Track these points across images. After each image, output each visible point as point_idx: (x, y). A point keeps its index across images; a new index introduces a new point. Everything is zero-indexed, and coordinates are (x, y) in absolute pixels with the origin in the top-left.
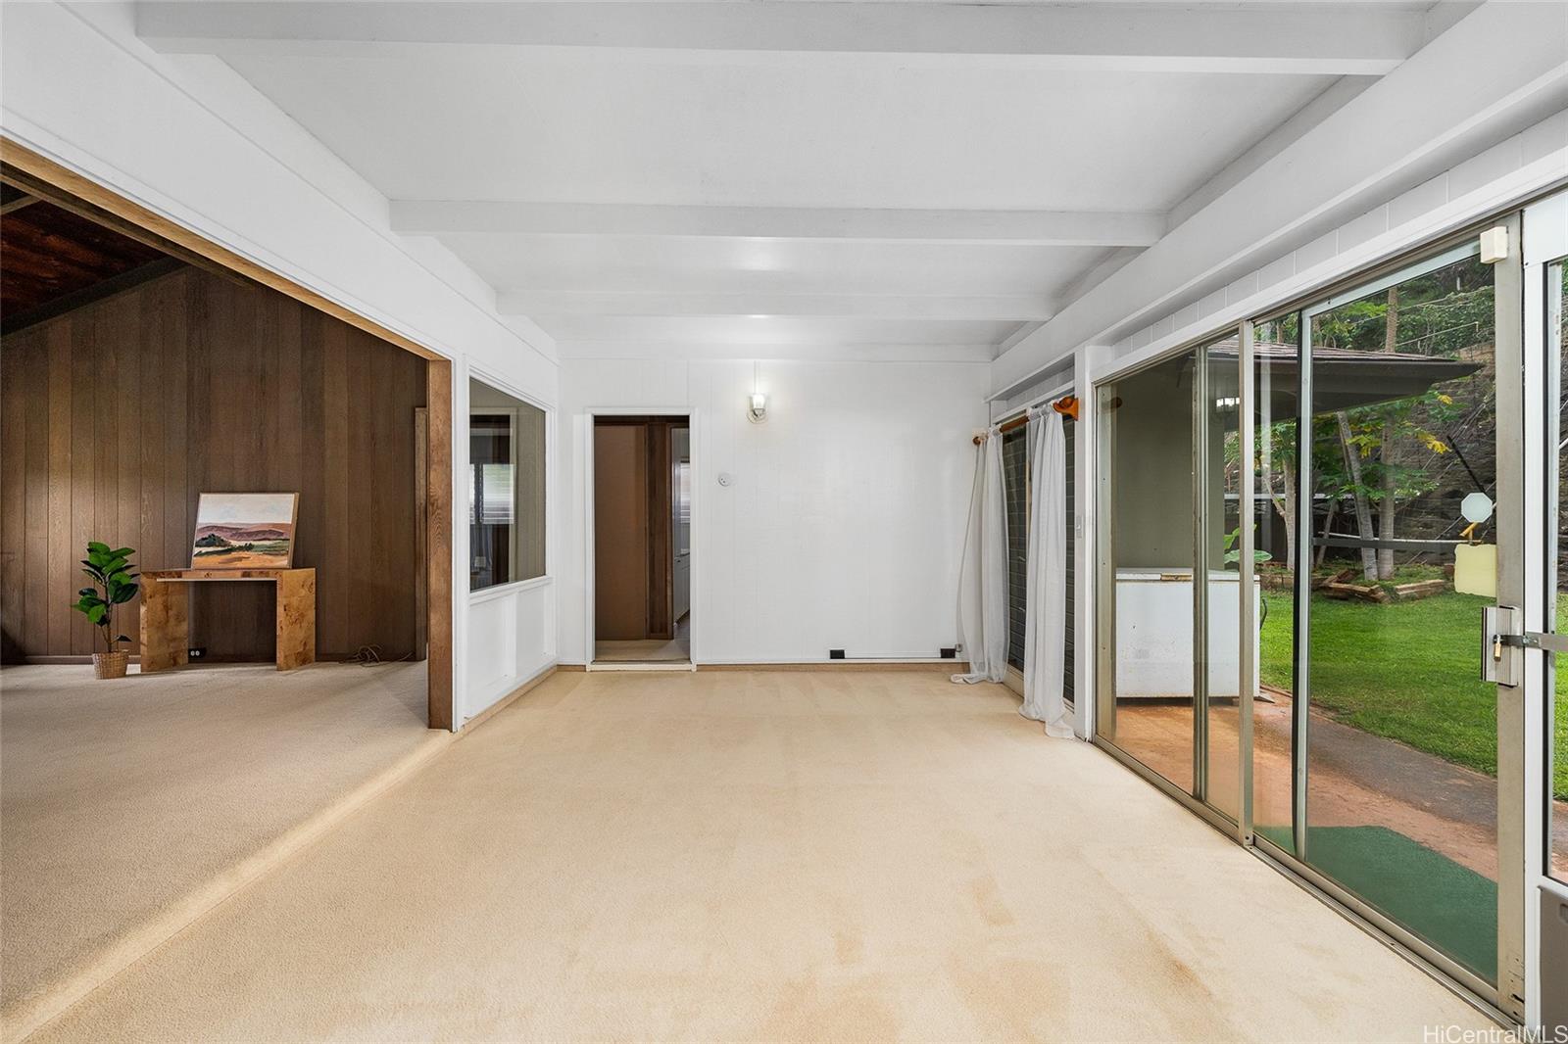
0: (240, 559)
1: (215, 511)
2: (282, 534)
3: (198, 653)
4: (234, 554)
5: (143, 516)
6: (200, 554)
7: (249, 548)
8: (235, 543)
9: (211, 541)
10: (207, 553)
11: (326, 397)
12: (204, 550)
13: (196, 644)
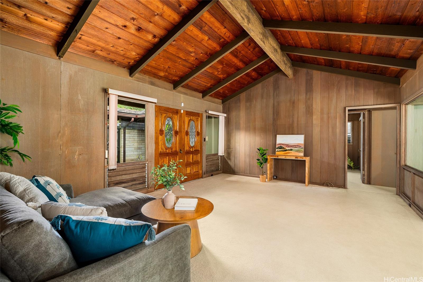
0: (289, 153)
1: (281, 139)
2: (301, 146)
3: (276, 177)
4: (287, 152)
5: (261, 141)
6: (278, 151)
7: (291, 150)
8: (287, 149)
9: (281, 148)
10: (280, 151)
11: (313, 106)
12: (279, 150)
13: (275, 175)
